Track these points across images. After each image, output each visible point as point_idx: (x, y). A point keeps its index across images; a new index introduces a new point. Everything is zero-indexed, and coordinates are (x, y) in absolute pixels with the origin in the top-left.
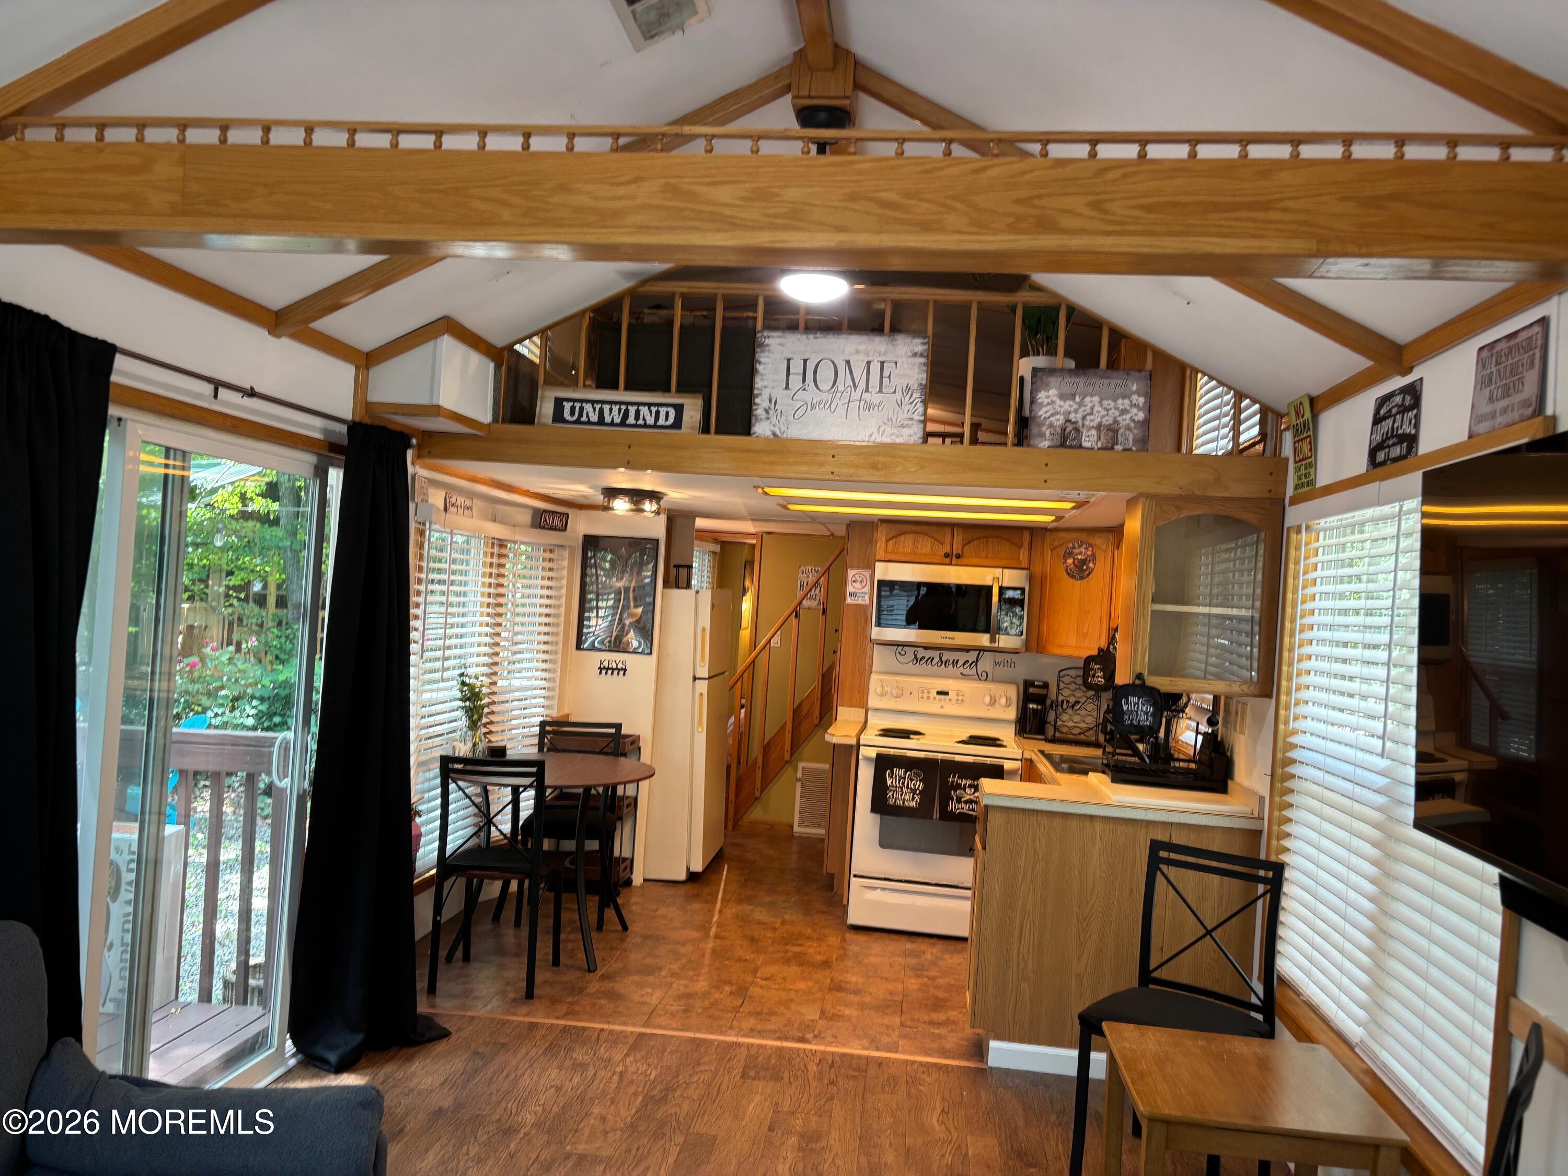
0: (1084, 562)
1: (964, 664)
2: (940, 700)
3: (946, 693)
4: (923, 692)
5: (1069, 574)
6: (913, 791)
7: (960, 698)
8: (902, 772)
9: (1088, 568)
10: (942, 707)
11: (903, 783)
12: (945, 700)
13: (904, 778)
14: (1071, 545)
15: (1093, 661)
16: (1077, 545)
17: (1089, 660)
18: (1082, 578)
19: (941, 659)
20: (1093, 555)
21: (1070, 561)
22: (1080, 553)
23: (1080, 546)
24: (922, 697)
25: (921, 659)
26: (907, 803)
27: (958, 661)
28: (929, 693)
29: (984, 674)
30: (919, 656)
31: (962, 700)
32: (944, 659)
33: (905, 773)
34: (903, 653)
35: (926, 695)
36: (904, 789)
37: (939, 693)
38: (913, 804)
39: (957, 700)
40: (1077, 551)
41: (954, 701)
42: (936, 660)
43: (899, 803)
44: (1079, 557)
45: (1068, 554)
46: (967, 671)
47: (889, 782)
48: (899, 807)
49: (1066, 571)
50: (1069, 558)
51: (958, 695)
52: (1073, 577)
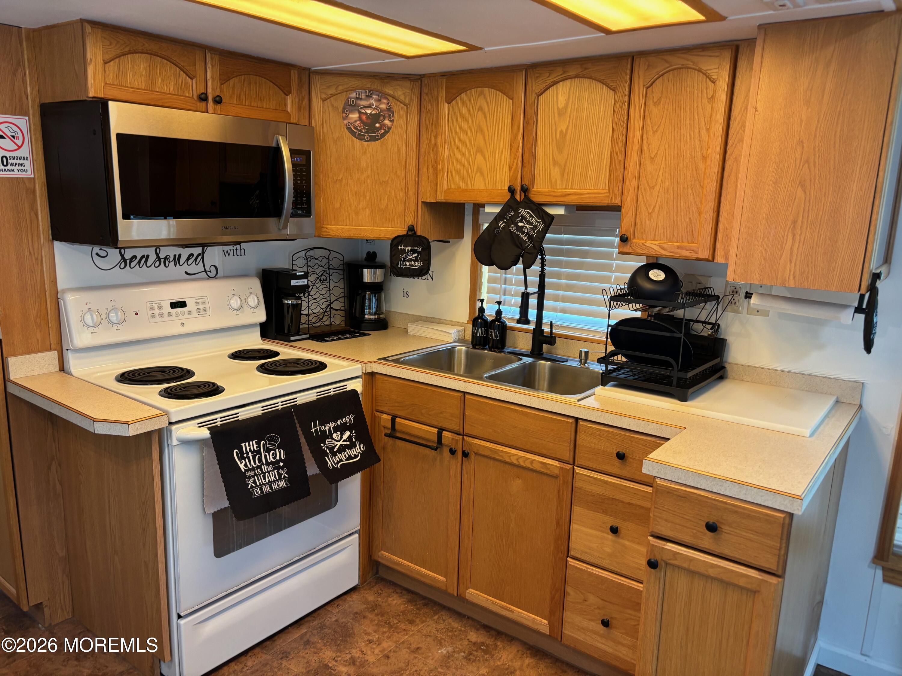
0: (375, 118)
1: (188, 259)
2: (177, 314)
3: (183, 304)
4: (152, 309)
5: (353, 133)
6: (275, 465)
7: (201, 307)
8: (254, 445)
9: (383, 126)
10: (182, 325)
11: (260, 460)
12: (183, 313)
13: (259, 452)
14: (354, 95)
15: (400, 243)
16: (363, 96)
17: (397, 241)
18: (374, 139)
19: (157, 255)
20: (389, 109)
21: (355, 116)
22: (369, 107)
23: (369, 97)
24: (153, 316)
25: (131, 260)
26: (275, 486)
27: (180, 255)
28: (160, 308)
29: (213, 269)
30: (128, 256)
31: (205, 309)
32: (162, 256)
33: (258, 443)
34: (103, 253)
35: (157, 312)
36: (265, 468)
37: (174, 305)
38: (282, 484)
39: (198, 310)
40: (363, 103)
41: (195, 314)
42: (153, 257)
43: (266, 489)
44: (369, 111)
45: (351, 106)
46: (193, 268)
47: (242, 466)
48: (268, 494)
49: (349, 129)
50: (351, 112)
51: (197, 303)
52: (360, 137)
